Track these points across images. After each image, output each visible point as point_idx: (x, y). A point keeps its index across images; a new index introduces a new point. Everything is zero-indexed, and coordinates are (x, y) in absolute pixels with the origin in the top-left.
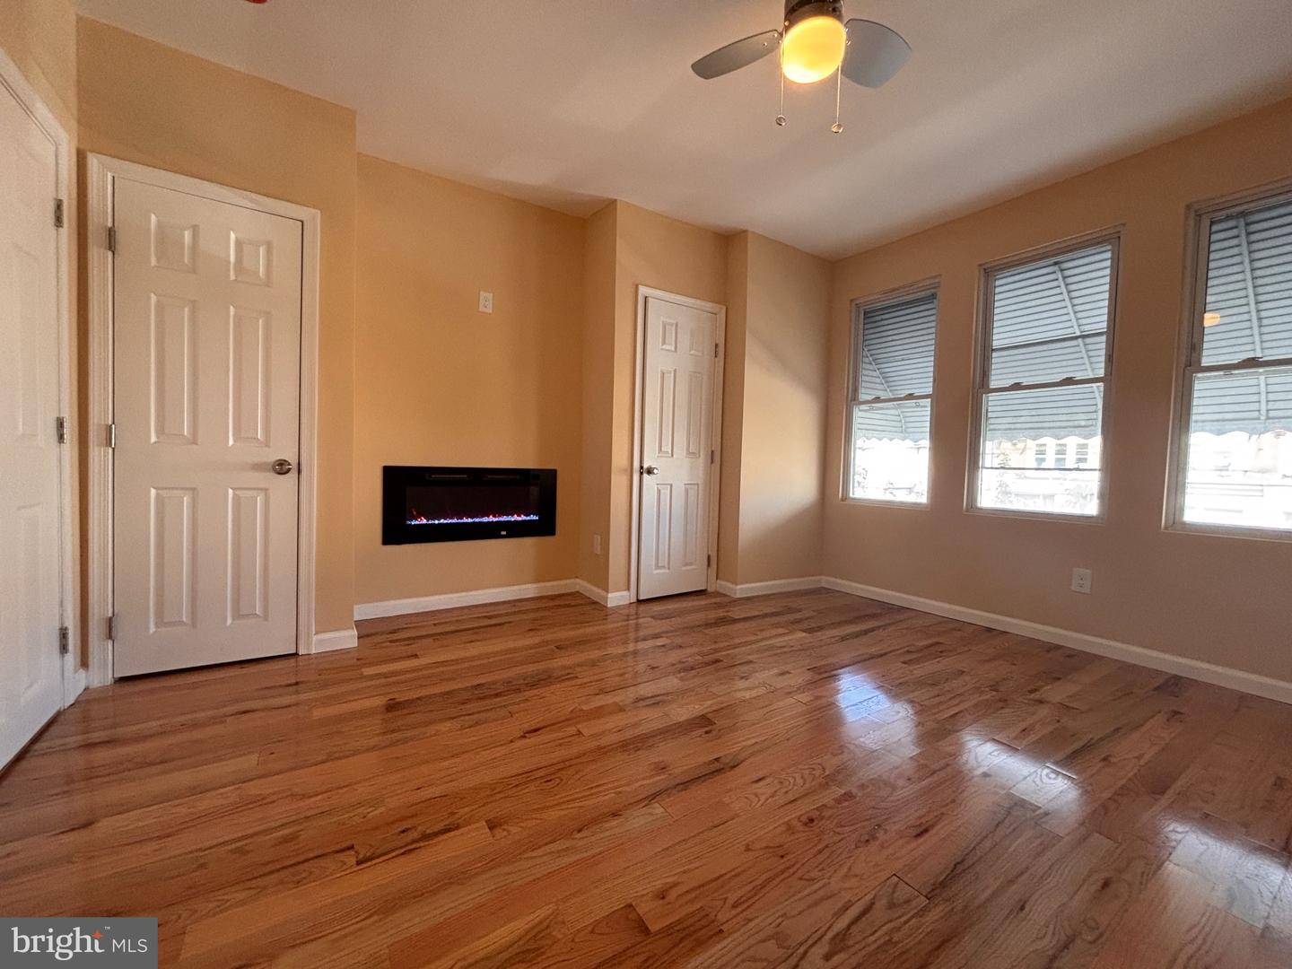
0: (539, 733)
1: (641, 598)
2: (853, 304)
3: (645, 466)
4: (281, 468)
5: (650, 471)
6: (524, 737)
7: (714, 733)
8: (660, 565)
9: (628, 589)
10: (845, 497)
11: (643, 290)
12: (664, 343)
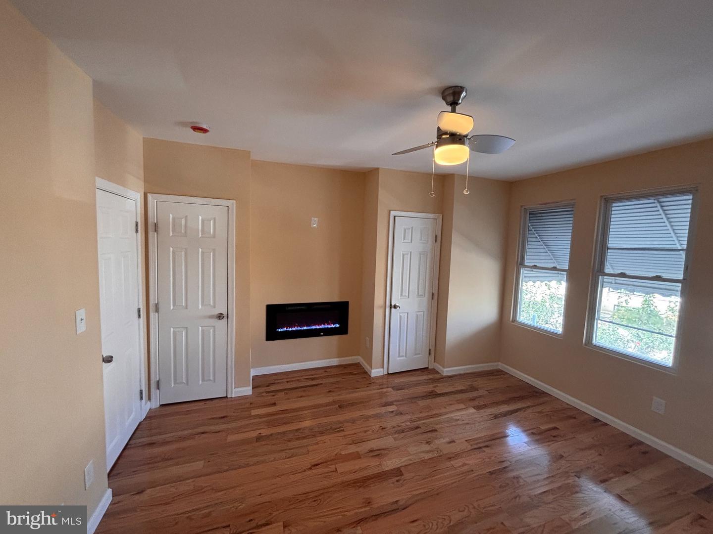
0: (317, 467)
1: (390, 373)
2: (523, 209)
3: (393, 304)
4: (220, 316)
5: (395, 307)
6: (310, 468)
7: (401, 482)
8: (401, 355)
9: (383, 367)
10: (514, 320)
11: (393, 213)
12: (404, 239)
